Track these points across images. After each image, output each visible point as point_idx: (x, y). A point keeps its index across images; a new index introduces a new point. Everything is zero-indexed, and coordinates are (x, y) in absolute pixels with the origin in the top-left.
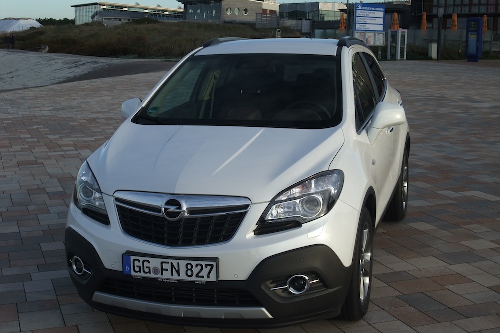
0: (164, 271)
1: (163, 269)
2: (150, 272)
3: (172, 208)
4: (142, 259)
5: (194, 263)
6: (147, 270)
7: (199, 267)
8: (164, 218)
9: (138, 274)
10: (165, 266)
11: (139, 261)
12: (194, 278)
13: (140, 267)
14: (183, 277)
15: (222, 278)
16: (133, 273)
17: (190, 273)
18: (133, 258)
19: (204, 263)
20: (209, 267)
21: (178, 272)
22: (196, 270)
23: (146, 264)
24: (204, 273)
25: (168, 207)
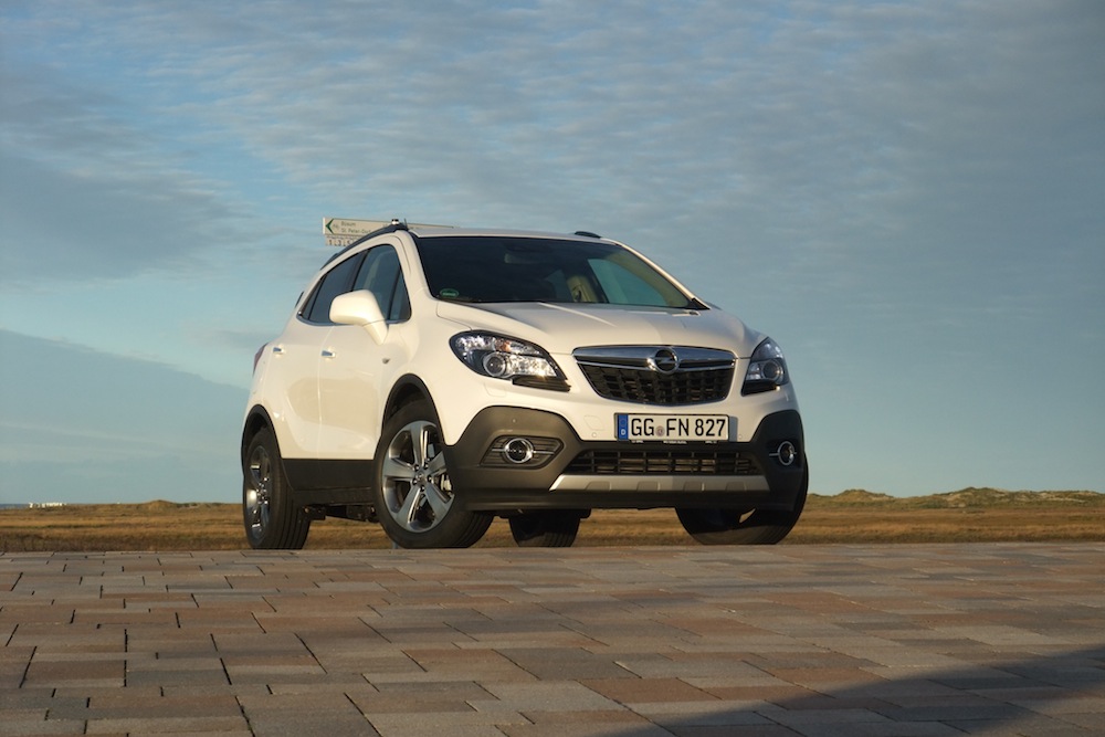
0: (670, 432)
1: (669, 429)
2: (652, 433)
4: (642, 418)
5: (705, 419)
6: (649, 431)
7: (710, 423)
9: (638, 437)
10: (672, 424)
11: (640, 420)
12: (704, 437)
13: (640, 428)
14: (693, 437)
16: (631, 437)
17: (699, 431)
18: (630, 417)
19: (715, 418)
20: (721, 423)
21: (687, 431)
22: (706, 427)
23: (649, 423)
24: (715, 430)
25: (658, 359)
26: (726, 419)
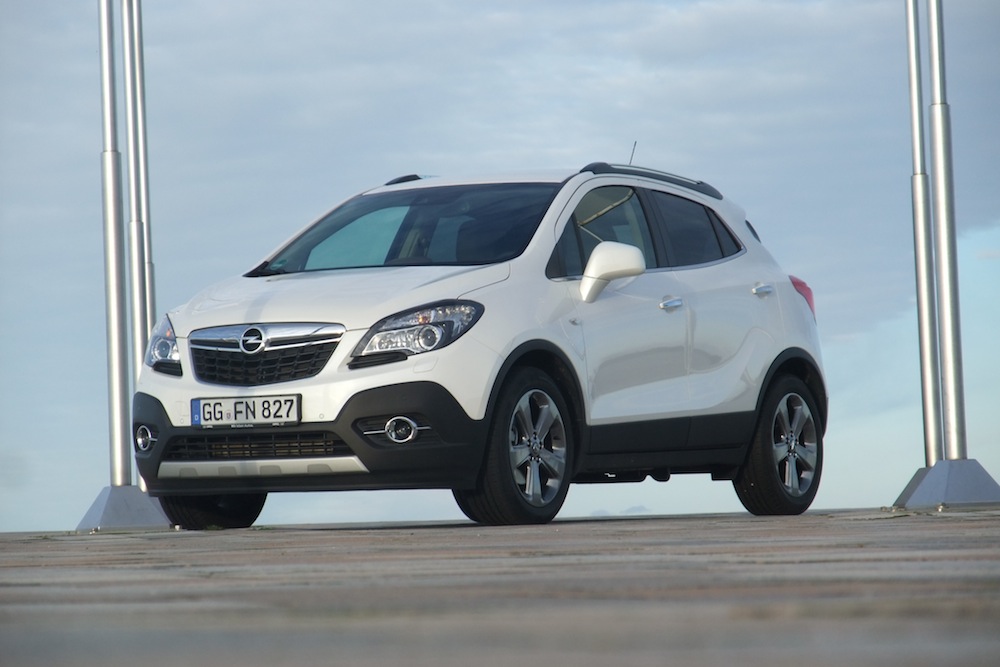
0: (238, 415)
1: (236, 412)
2: (222, 418)
3: (252, 340)
4: (212, 402)
5: (271, 400)
6: (218, 416)
7: (278, 404)
8: (243, 353)
9: (209, 422)
10: (241, 408)
11: (210, 405)
12: (271, 420)
13: (210, 413)
14: (259, 419)
15: (305, 419)
16: (203, 422)
17: (266, 413)
18: (203, 402)
19: (282, 399)
20: (289, 404)
21: (254, 413)
22: (273, 410)
23: (218, 407)
24: (283, 412)
25: (247, 338)
26: (295, 399)
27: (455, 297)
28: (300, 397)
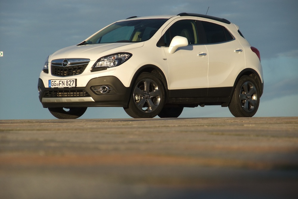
1: (60, 84)
2: (56, 85)
3: (65, 63)
4: (54, 81)
5: (69, 80)
7: (70, 82)
8: (62, 67)
9: (53, 87)
10: (61, 82)
12: (68, 86)
13: (53, 84)
14: (66, 86)
15: (78, 86)
16: (51, 87)
17: (67, 84)
18: (51, 81)
19: (71, 80)
20: (73, 81)
21: (64, 84)
22: (69, 83)
24: (71, 84)
27: (123, 52)
28: (76, 80)
